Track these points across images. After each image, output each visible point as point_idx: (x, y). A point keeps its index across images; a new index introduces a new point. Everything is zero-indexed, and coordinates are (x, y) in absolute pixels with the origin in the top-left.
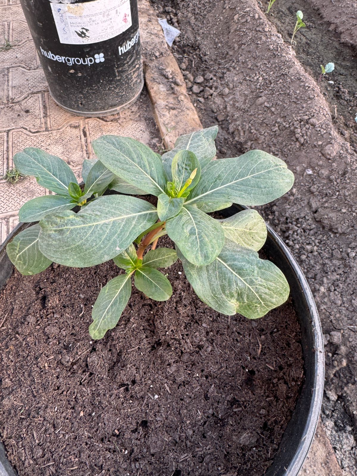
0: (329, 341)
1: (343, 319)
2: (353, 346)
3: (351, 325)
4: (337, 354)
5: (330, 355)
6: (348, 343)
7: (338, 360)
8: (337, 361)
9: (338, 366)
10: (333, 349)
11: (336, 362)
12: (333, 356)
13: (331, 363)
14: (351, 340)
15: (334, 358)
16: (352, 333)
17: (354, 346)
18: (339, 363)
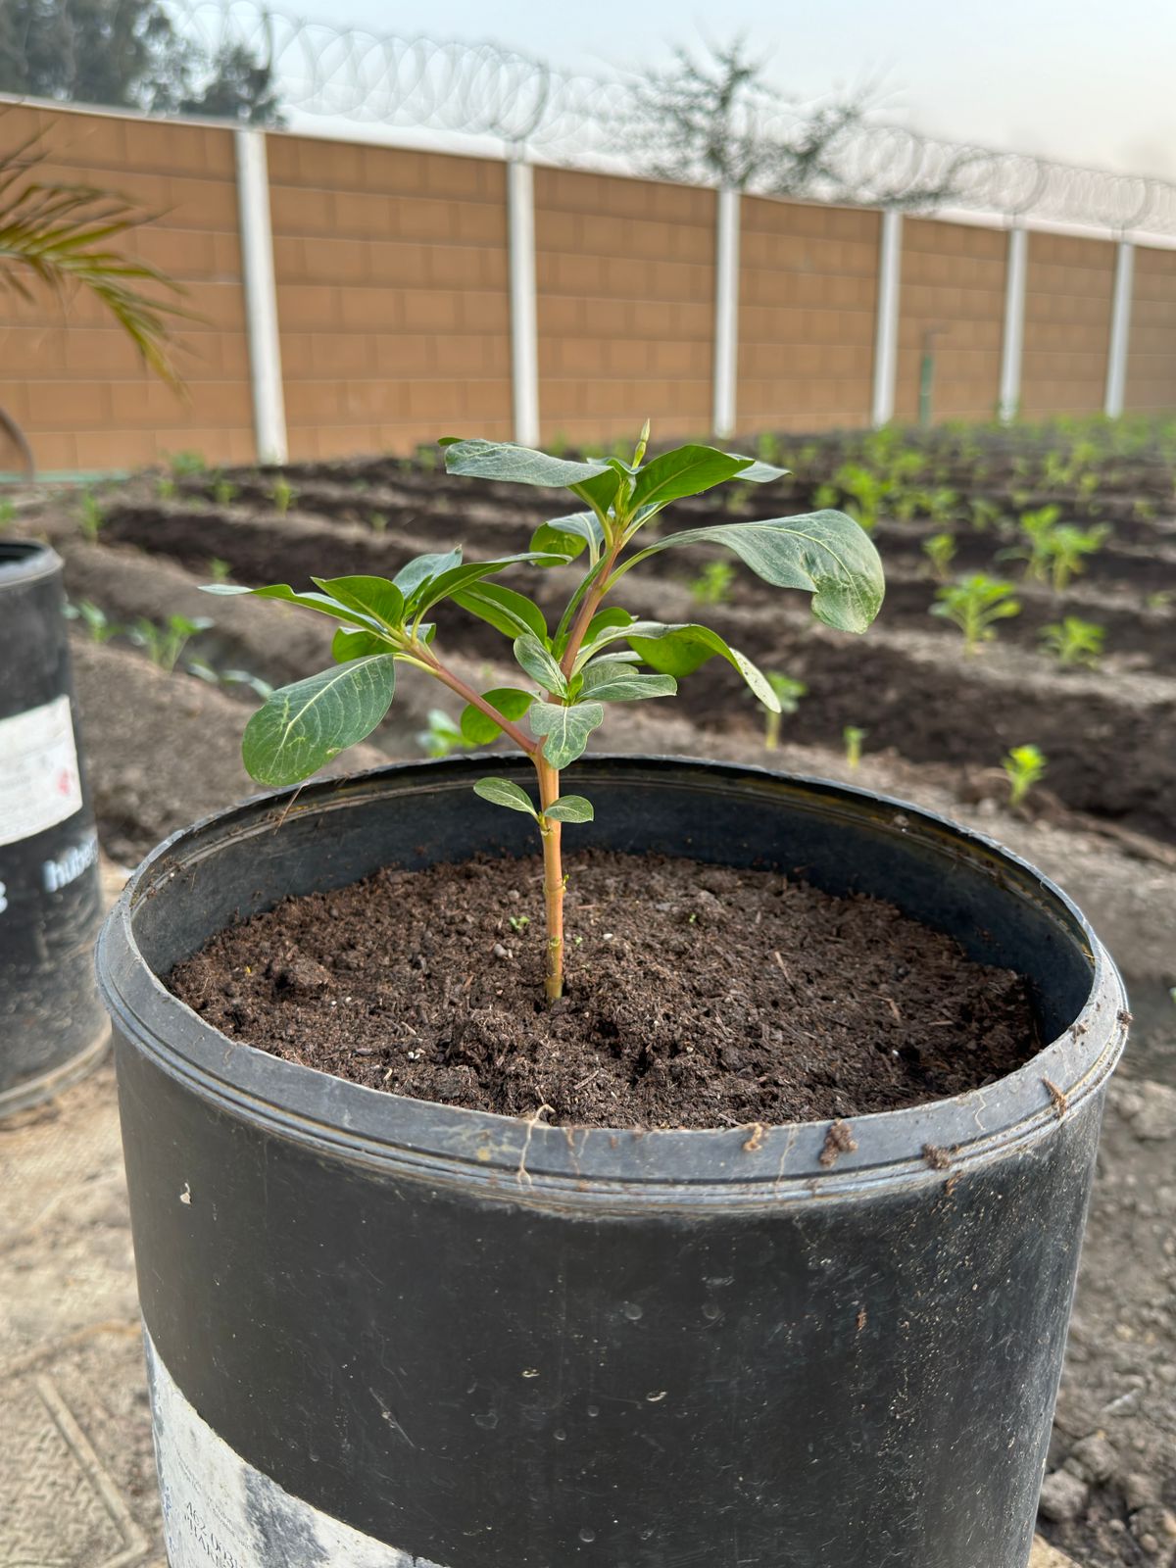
0: (1085, 1481)
1: (1080, 1398)
2: (1158, 1462)
3: (1111, 1400)
4: (1136, 1511)
5: (1117, 1524)
6: (1139, 1457)
7: (1151, 1528)
8: (1148, 1532)
9: (1162, 1546)
10: (1114, 1503)
11: (1149, 1538)
12: (1128, 1524)
13: (1137, 1549)
14: (1140, 1443)
15: (1134, 1528)
16: (1131, 1424)
17: (1161, 1458)
18: (1160, 1535)
